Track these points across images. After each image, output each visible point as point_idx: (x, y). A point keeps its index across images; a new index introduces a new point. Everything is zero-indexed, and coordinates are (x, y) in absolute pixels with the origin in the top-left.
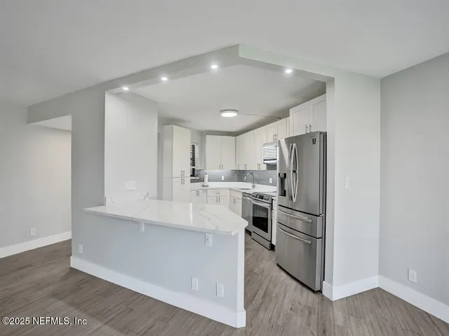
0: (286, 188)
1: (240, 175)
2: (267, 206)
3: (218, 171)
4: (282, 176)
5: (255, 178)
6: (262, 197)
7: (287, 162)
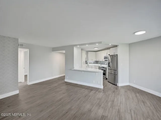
0: (110, 65)
1: (97, 62)
2: (105, 69)
3: (91, 61)
4: (109, 63)
5: (102, 63)
6: (104, 67)
7: (110, 60)
